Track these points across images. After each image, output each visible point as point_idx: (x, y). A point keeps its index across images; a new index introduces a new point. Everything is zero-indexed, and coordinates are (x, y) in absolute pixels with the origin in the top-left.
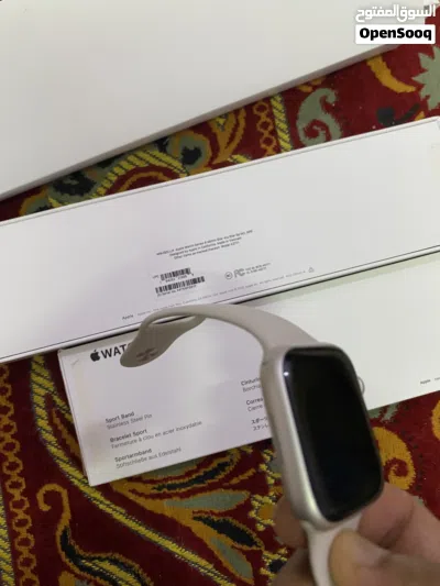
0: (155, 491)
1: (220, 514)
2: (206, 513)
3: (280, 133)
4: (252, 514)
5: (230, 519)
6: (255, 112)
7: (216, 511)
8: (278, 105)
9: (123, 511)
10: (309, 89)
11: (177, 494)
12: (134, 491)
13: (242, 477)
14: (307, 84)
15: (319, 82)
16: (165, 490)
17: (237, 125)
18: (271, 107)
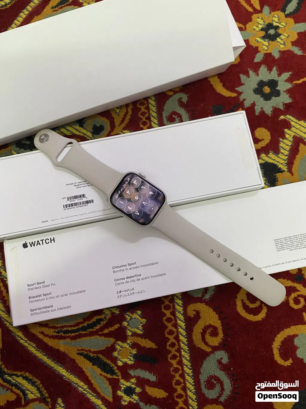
0: (55, 334)
1: (94, 352)
2: (86, 351)
3: (152, 119)
4: (115, 354)
5: (101, 356)
6: (138, 106)
7: (92, 350)
8: (152, 102)
9: (34, 345)
10: (172, 93)
11: (69, 337)
12: (42, 333)
13: (111, 329)
14: (171, 90)
15: (178, 90)
16: (62, 334)
17: (127, 113)
18: (148, 103)
